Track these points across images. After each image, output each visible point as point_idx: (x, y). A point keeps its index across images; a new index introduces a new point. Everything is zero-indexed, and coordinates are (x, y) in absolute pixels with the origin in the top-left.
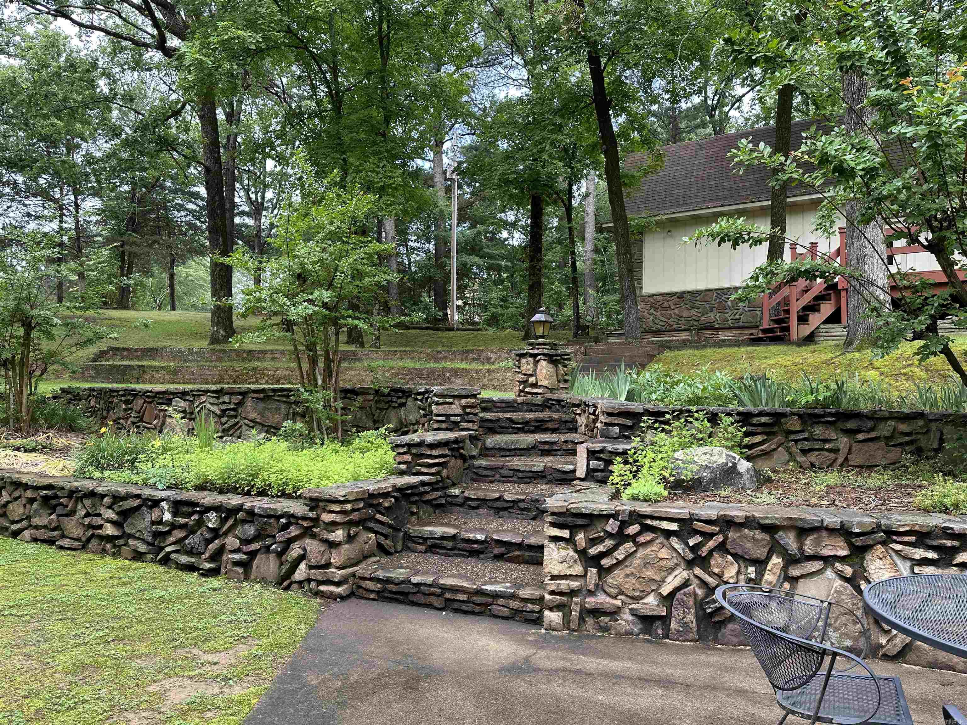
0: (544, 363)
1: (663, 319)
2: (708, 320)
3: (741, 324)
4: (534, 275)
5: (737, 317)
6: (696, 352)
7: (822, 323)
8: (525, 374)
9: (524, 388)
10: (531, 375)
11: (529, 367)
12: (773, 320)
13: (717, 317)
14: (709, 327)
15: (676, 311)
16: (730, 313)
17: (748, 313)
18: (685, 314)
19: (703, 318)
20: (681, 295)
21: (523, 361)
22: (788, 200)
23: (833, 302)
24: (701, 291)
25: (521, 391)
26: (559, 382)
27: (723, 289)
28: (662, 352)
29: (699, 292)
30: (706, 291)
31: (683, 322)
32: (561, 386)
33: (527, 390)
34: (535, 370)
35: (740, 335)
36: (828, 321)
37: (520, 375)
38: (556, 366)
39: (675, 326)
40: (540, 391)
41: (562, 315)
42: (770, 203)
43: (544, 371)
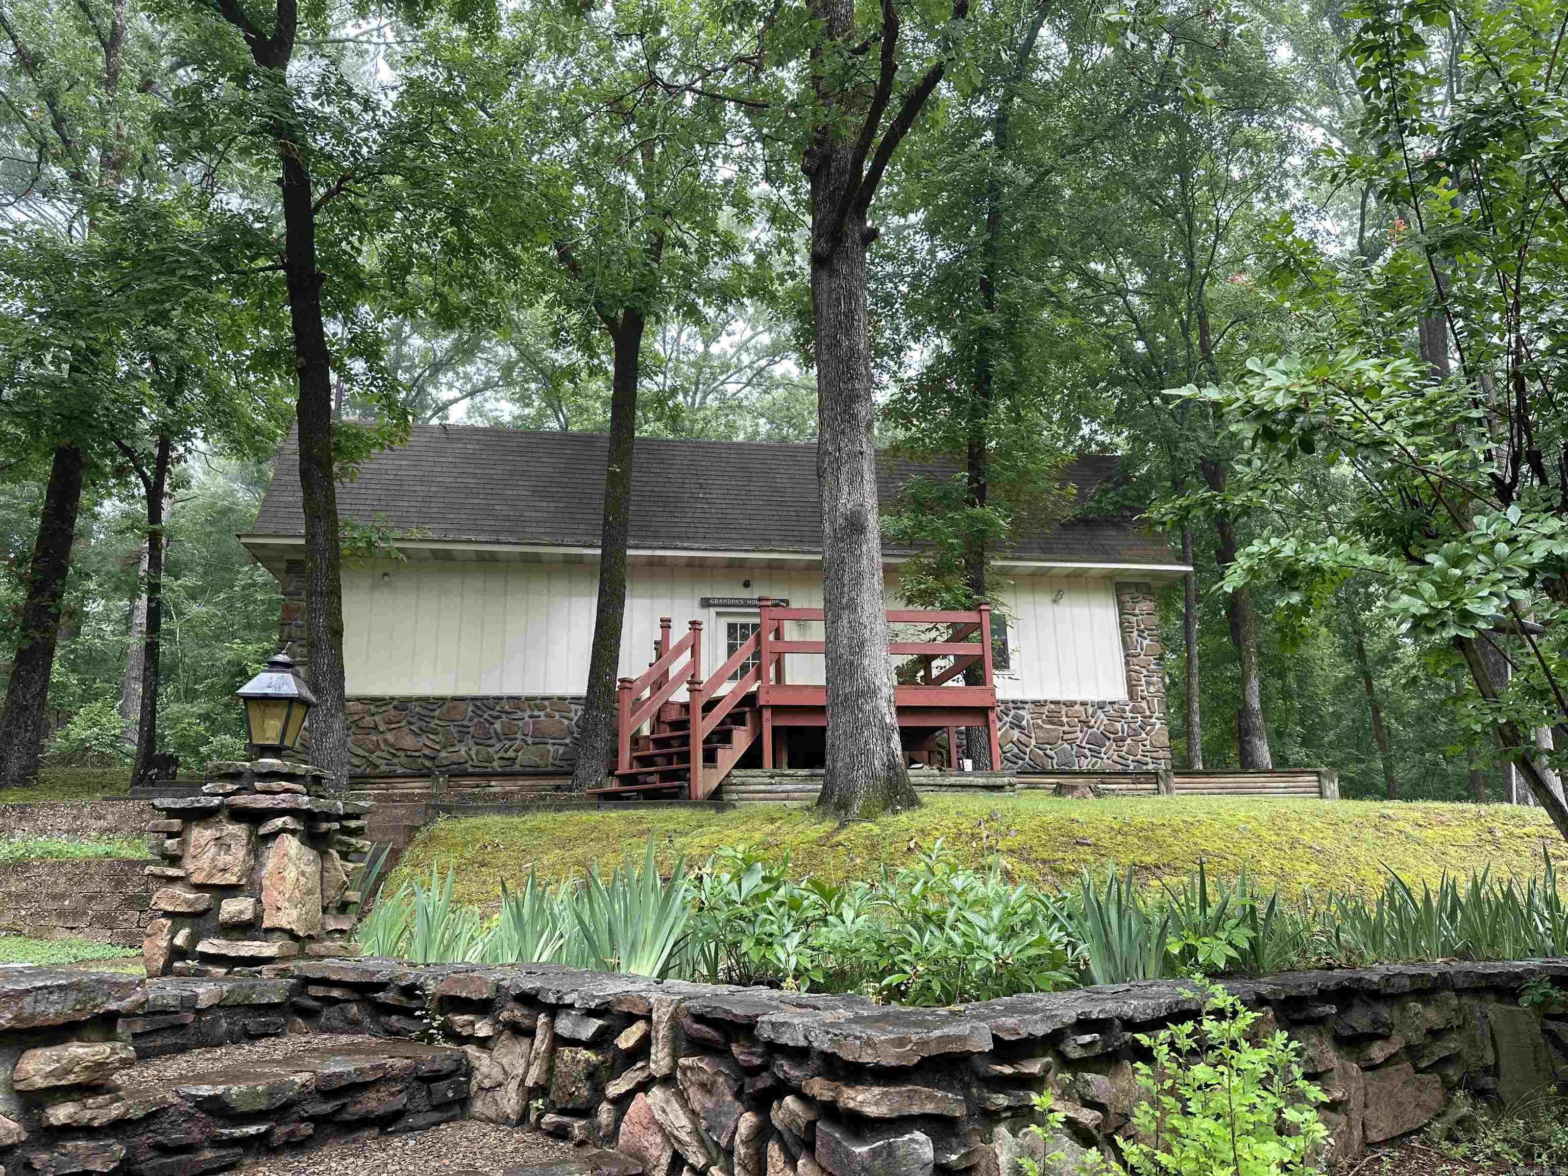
0: (291, 844)
1: (360, 752)
2: (455, 757)
3: (517, 767)
4: (37, 628)
5: (511, 754)
6: (516, 820)
7: (736, 767)
8: (200, 887)
9: (194, 939)
10: (231, 890)
11: (224, 859)
12: (638, 759)
13: (473, 753)
14: (458, 772)
15: (390, 737)
16: (498, 746)
17: (533, 748)
18: (409, 742)
19: (443, 754)
20: (403, 704)
21: (200, 835)
22: (630, 552)
23: (748, 727)
24: (443, 699)
25: (176, 953)
26: (325, 910)
27: (487, 698)
28: (433, 820)
29: (441, 701)
30: (455, 699)
31: (403, 759)
32: (332, 925)
33: (205, 947)
34: (252, 872)
35: (532, 788)
36: (744, 763)
37: (178, 890)
38: (323, 855)
39: (383, 768)
40: (268, 949)
41: (66, 737)
42: (599, 551)
43: (291, 874)
